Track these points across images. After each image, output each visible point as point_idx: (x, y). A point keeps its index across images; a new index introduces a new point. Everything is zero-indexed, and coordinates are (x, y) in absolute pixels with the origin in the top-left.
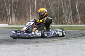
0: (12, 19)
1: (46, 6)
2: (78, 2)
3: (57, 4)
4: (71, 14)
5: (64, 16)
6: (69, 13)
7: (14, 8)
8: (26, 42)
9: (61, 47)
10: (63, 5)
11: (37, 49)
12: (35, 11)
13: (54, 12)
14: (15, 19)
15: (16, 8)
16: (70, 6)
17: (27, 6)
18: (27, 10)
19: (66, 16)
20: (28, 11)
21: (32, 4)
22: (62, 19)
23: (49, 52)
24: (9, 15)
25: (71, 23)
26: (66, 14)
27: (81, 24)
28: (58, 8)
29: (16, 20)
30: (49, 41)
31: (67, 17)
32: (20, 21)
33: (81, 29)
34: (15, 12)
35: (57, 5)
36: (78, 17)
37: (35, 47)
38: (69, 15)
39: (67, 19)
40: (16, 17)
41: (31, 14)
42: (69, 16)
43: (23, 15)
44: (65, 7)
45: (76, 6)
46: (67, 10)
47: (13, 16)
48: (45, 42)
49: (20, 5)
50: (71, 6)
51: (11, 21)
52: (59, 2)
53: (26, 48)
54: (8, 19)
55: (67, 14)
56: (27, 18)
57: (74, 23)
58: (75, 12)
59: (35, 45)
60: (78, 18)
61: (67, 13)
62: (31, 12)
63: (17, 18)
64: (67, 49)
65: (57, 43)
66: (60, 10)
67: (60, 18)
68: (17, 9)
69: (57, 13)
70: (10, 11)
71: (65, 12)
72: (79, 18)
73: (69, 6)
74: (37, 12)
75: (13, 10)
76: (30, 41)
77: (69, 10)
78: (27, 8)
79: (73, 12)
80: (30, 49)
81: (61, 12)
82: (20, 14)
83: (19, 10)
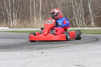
0: (13, 21)
1: (54, 5)
3: (67, 2)
4: (83, 15)
5: (75, 17)
6: (81, 14)
7: (16, 8)
8: (30, 48)
9: (70, 54)
10: (74, 4)
11: (43, 56)
12: (40, 12)
13: (63, 13)
14: (17, 21)
16: (82, 6)
17: (31, 5)
18: (31, 10)
19: (77, 17)
21: (37, 3)
22: (72, 21)
23: (56, 59)
24: (10, 17)
25: (82, 26)
27: (94, 27)
28: (67, 8)
29: (18, 23)
30: (57, 47)
31: (78, 18)
32: (22, 23)
33: (95, 32)
34: (17, 13)
35: (66, 4)
36: (91, 18)
38: (81, 16)
39: (78, 21)
41: (35, 15)
43: (26, 16)
44: (76, 6)
45: (89, 5)
46: (78, 10)
47: (15, 18)
48: (52, 47)
50: (83, 5)
51: (11, 23)
52: (68, 1)
53: (29, 55)
54: (9, 21)
55: (78, 15)
56: (30, 20)
57: (86, 26)
58: (87, 13)
59: (40, 52)
60: (91, 19)
61: (78, 14)
62: (35, 12)
63: (19, 20)
64: (78, 56)
65: (67, 50)
66: (70, 10)
67: (70, 20)
68: (19, 9)
69: (66, 14)
70: (10, 11)
71: (75, 13)
73: (80, 5)
74: (42, 13)
75: (14, 10)
76: (34, 48)
77: (80, 10)
78: (31, 8)
79: (85, 13)
80: (34, 56)
81: (71, 13)
82: (22, 15)
83: (22, 10)
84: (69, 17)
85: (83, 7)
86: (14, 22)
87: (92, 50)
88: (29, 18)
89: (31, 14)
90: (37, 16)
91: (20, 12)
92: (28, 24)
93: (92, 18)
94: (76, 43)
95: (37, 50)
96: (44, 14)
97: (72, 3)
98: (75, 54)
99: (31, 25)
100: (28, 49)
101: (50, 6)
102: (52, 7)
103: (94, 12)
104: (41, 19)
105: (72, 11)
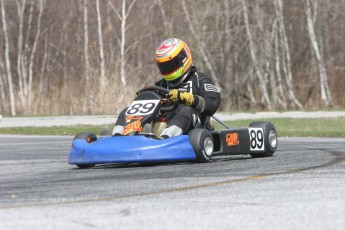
0: (17, 88)
1: (174, 25)
2: (316, 5)
3: (224, 15)
4: (286, 61)
5: (255, 71)
6: (278, 58)
7: (28, 37)
8: (79, 195)
9: (232, 216)
10: (251, 21)
11: (127, 224)
12: (122, 52)
13: (210, 55)
14: (35, 88)
15: (37, 38)
16: (282, 26)
17: (86, 27)
18: (86, 48)
19: (265, 72)
20: (89, 51)
21: (109, 19)
22: (245, 87)
24: (6, 73)
25: (285, 105)
26: (262, 60)
27: (330, 108)
28: (225, 35)
29: (36, 95)
30: (181, 189)
31: (266, 75)
32: (54, 99)
33: (332, 130)
34: (32, 57)
35: (220, 21)
36: (318, 73)
38: (278, 68)
39: (268, 85)
40: (39, 78)
41: (102, 64)
42: (275, 70)
43: (69, 69)
44: (259, 29)
45: (310, 25)
46: (268, 44)
47: (25, 76)
48: (163, 191)
49: (52, 26)
50: (286, 25)
51: (12, 98)
52: (231, 8)
53: (75, 222)
54: (2, 89)
55: (268, 64)
56: (84, 83)
57: (300, 105)
58: (304, 54)
59: (116, 210)
60: (319, 79)
61: (268, 59)
62: (102, 55)
63: (41, 86)
65: (220, 199)
66: (237, 46)
67: (236, 81)
68: (42, 42)
69: (223, 60)
70: (7, 50)
71: (258, 54)
72: (322, 80)
73: (274, 26)
74: (131, 58)
75: (23, 47)
76: (96, 192)
77: (277, 46)
78: (86, 39)
79: (296, 54)
80: (92, 226)
81: (240, 54)
82: (55, 64)
83: (52, 45)
84: (234, 72)
85: (288, 33)
86: (20, 93)
87: (318, 199)
88: (80, 78)
89: (87, 62)
90: (112, 70)
91: (46, 55)
92: (77, 101)
93: (322, 75)
94: (257, 171)
95: (103, 202)
96: (136, 60)
97: (246, 16)
98: (250, 215)
99: (88, 105)
100: (73, 199)
101: (161, 28)
102: (166, 33)
103: (328, 50)
104: (126, 80)
105: (244, 49)
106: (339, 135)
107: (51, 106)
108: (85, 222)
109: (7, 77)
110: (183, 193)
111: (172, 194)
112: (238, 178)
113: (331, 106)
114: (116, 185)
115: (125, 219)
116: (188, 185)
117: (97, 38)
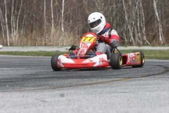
0: (10, 32)
1: (88, 3)
4: (143, 21)
5: (127, 26)
6: (138, 20)
7: (16, 7)
8: (39, 86)
9: (114, 98)
10: (126, 1)
11: (63, 101)
12: (62, 16)
14: (19, 32)
15: (21, 7)
16: (141, 4)
17: (45, 3)
18: (45, 13)
19: (132, 26)
20: (46, 15)
22: (122, 33)
23: (87, 108)
25: (141, 43)
26: (131, 21)
27: (164, 45)
28: (113, 8)
29: (20, 36)
30: (89, 84)
31: (133, 28)
32: (28, 37)
33: (164, 56)
34: (18, 17)
36: (158, 28)
37: (57, 98)
38: (138, 25)
39: (134, 33)
40: (21, 28)
41: (53, 21)
42: (137, 26)
43: (36, 23)
44: (129, 5)
45: (155, 4)
46: (134, 13)
47: (14, 26)
48: (80, 85)
49: (28, 2)
50: (143, 4)
51: (8, 37)
53: (37, 99)
54: (3, 32)
55: (133, 23)
56: (44, 31)
57: (149, 43)
58: (151, 18)
59: (57, 94)
60: (158, 31)
61: (133, 20)
62: (52, 17)
63: (22, 31)
64: (129, 102)
65: (108, 89)
66: (118, 13)
68: (23, 10)
69: (112, 20)
70: (6, 13)
71: (129, 18)
72: (160, 31)
73: (137, 4)
74: (67, 18)
75: (14, 12)
76: (48, 85)
77: (138, 13)
78: (45, 8)
79: (148, 18)
80: (46, 102)
81: (120, 17)
82: (29, 21)
83: (28, 11)
84: (117, 26)
85: (144, 7)
86: (12, 35)
87: (157, 90)
88: (41, 28)
89: (45, 20)
90: (57, 24)
91: (25, 16)
92: (40, 39)
93: (160, 29)
94: (127, 76)
95: (51, 90)
96: (69, 19)
98: (123, 98)
99: (45, 41)
100: (36, 88)
101: (82, 4)
102: (84, 6)
103: (163, 16)
104: (64, 29)
105: (122, 15)
106: (167, 58)
107: (27, 41)
108: (42, 99)
109: (6, 27)
110: (90, 86)
111: (85, 86)
112: (118, 79)
113: (164, 44)
114: (58, 81)
115: (62, 98)
116: (93, 82)
117: (50, 9)
